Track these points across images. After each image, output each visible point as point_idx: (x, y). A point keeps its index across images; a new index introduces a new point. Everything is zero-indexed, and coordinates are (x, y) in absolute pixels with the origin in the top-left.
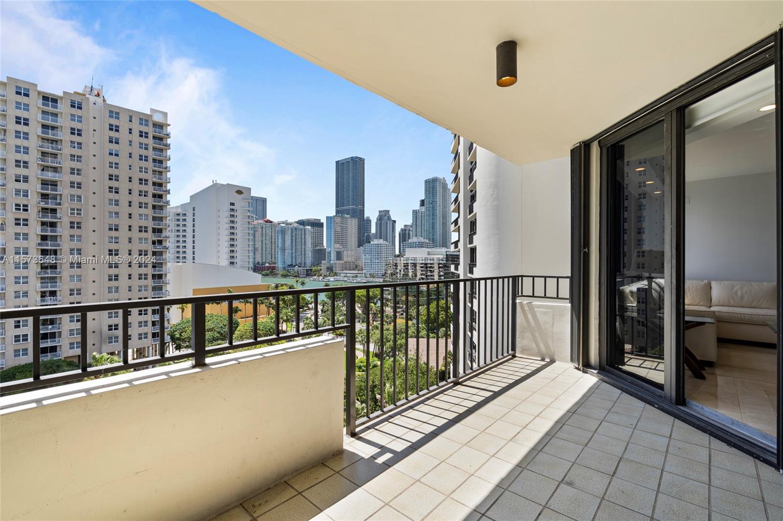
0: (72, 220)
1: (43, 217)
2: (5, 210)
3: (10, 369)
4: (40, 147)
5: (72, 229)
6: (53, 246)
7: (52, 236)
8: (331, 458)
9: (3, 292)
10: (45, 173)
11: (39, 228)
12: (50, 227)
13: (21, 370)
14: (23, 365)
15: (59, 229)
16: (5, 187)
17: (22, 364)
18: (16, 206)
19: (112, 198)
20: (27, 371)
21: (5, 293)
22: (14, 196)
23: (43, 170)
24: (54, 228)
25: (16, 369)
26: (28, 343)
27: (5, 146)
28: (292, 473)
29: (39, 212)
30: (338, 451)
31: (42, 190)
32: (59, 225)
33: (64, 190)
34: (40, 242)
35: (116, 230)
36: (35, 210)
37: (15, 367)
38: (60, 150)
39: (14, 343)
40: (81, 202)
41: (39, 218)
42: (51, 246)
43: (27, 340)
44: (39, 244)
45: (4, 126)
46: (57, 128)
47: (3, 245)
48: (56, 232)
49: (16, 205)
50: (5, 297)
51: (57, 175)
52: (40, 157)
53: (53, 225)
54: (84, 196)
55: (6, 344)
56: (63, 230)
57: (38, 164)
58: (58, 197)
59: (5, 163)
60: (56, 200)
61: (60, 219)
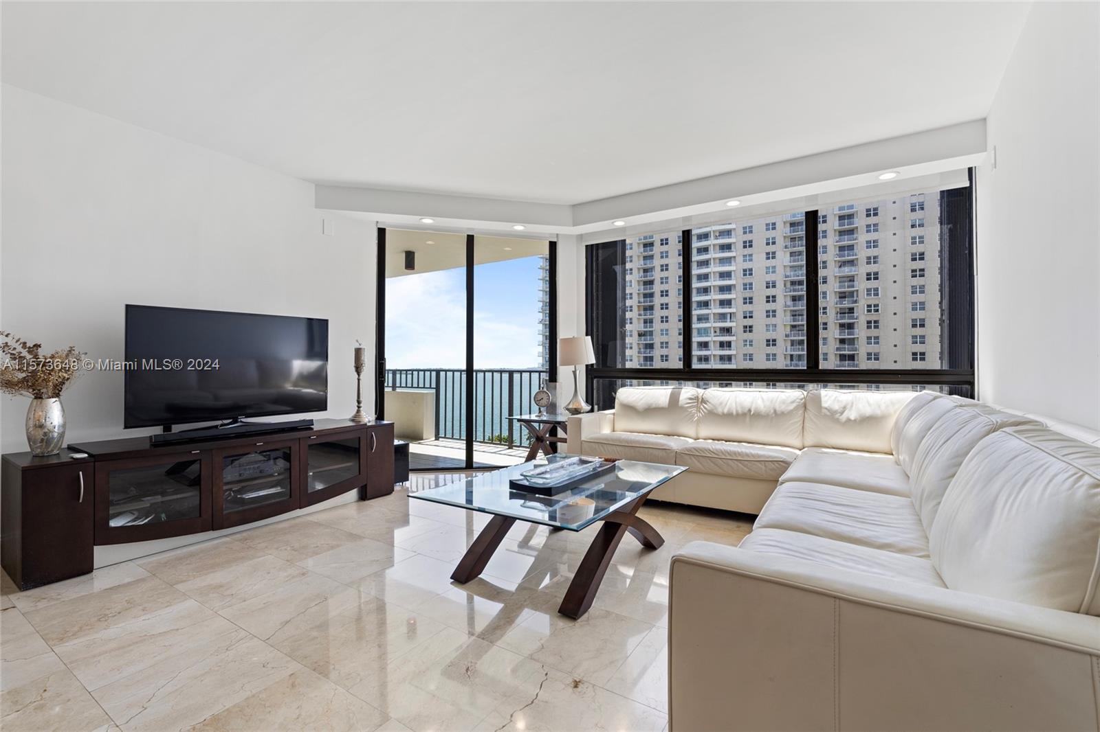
0: (869, 319)
1: (842, 318)
4: (837, 242)
5: (869, 330)
6: (850, 351)
7: (849, 339)
10: (843, 269)
11: (837, 331)
12: (848, 329)
15: (856, 330)
19: (915, 284)
23: (840, 267)
24: (852, 330)
29: (837, 314)
31: (840, 288)
32: (856, 326)
33: (861, 285)
34: (838, 346)
35: (922, 326)
36: (833, 312)
38: (856, 239)
40: (878, 295)
41: (837, 320)
42: (848, 351)
44: (838, 349)
46: (853, 215)
48: (853, 335)
51: (853, 268)
52: (838, 252)
53: (850, 326)
54: (881, 288)
56: (861, 332)
57: (835, 261)
58: (855, 294)
60: (853, 297)
61: (856, 319)
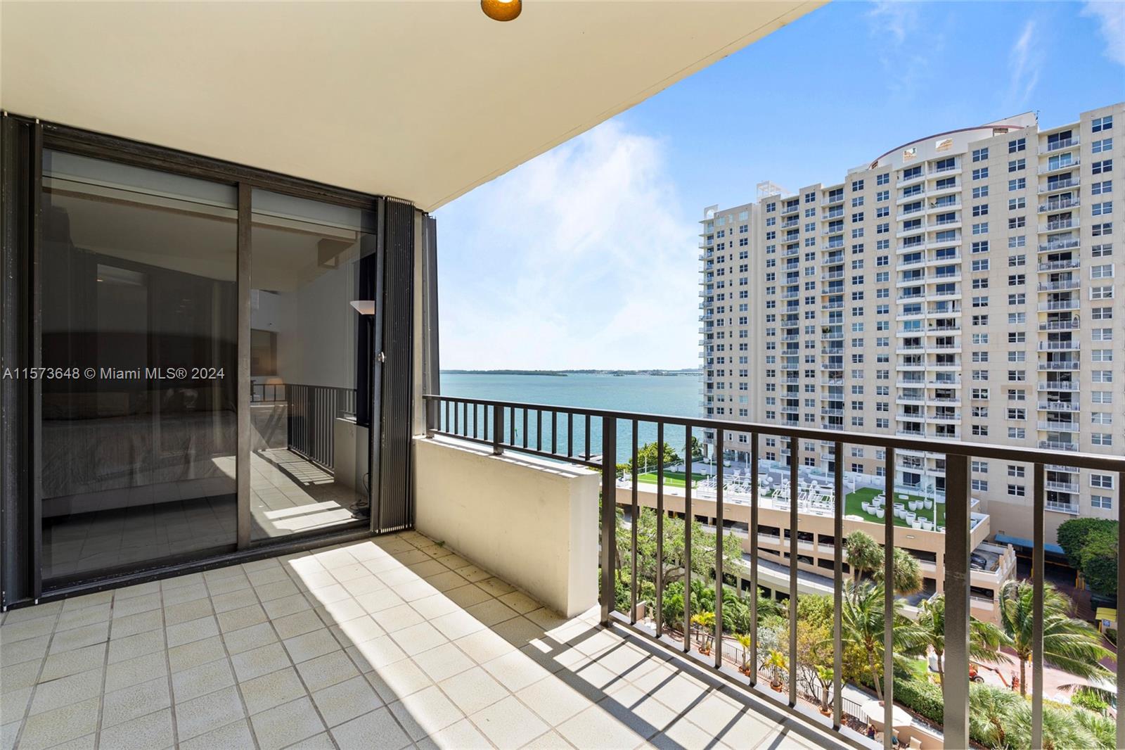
2: (1079, 299)
3: (1082, 521)
8: (553, 611)
9: (1077, 412)
13: (1096, 525)
14: (1102, 521)
16: (1078, 268)
17: (1101, 519)
18: (1093, 292)
20: (1105, 530)
21: (1078, 413)
22: (1091, 278)
25: (1090, 522)
26: (1112, 490)
27: (1079, 211)
28: (526, 590)
30: (561, 612)
37: (1091, 519)
39: (1091, 485)
43: (1110, 485)
45: (1077, 184)
47: (1077, 348)
49: (1095, 290)
50: (1079, 419)
55: (1080, 484)
59: (1079, 235)
